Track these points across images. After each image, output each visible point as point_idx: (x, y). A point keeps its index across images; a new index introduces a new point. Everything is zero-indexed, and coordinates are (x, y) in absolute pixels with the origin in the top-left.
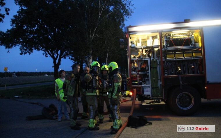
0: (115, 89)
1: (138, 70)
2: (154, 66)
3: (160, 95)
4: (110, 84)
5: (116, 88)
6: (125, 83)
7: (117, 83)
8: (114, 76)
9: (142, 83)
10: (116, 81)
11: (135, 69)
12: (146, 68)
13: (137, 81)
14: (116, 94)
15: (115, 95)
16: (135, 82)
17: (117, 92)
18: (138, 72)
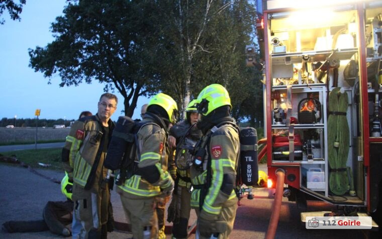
0: (213, 181)
1: (292, 118)
2: (339, 109)
3: (353, 192)
4: (198, 162)
5: (218, 180)
6: (250, 159)
7: (221, 161)
8: (212, 133)
9: (301, 154)
10: (218, 153)
11: (282, 116)
12: (314, 112)
13: (287, 150)
14: (217, 199)
15: (213, 205)
16: (282, 151)
17: (219, 192)
18: (292, 123)
